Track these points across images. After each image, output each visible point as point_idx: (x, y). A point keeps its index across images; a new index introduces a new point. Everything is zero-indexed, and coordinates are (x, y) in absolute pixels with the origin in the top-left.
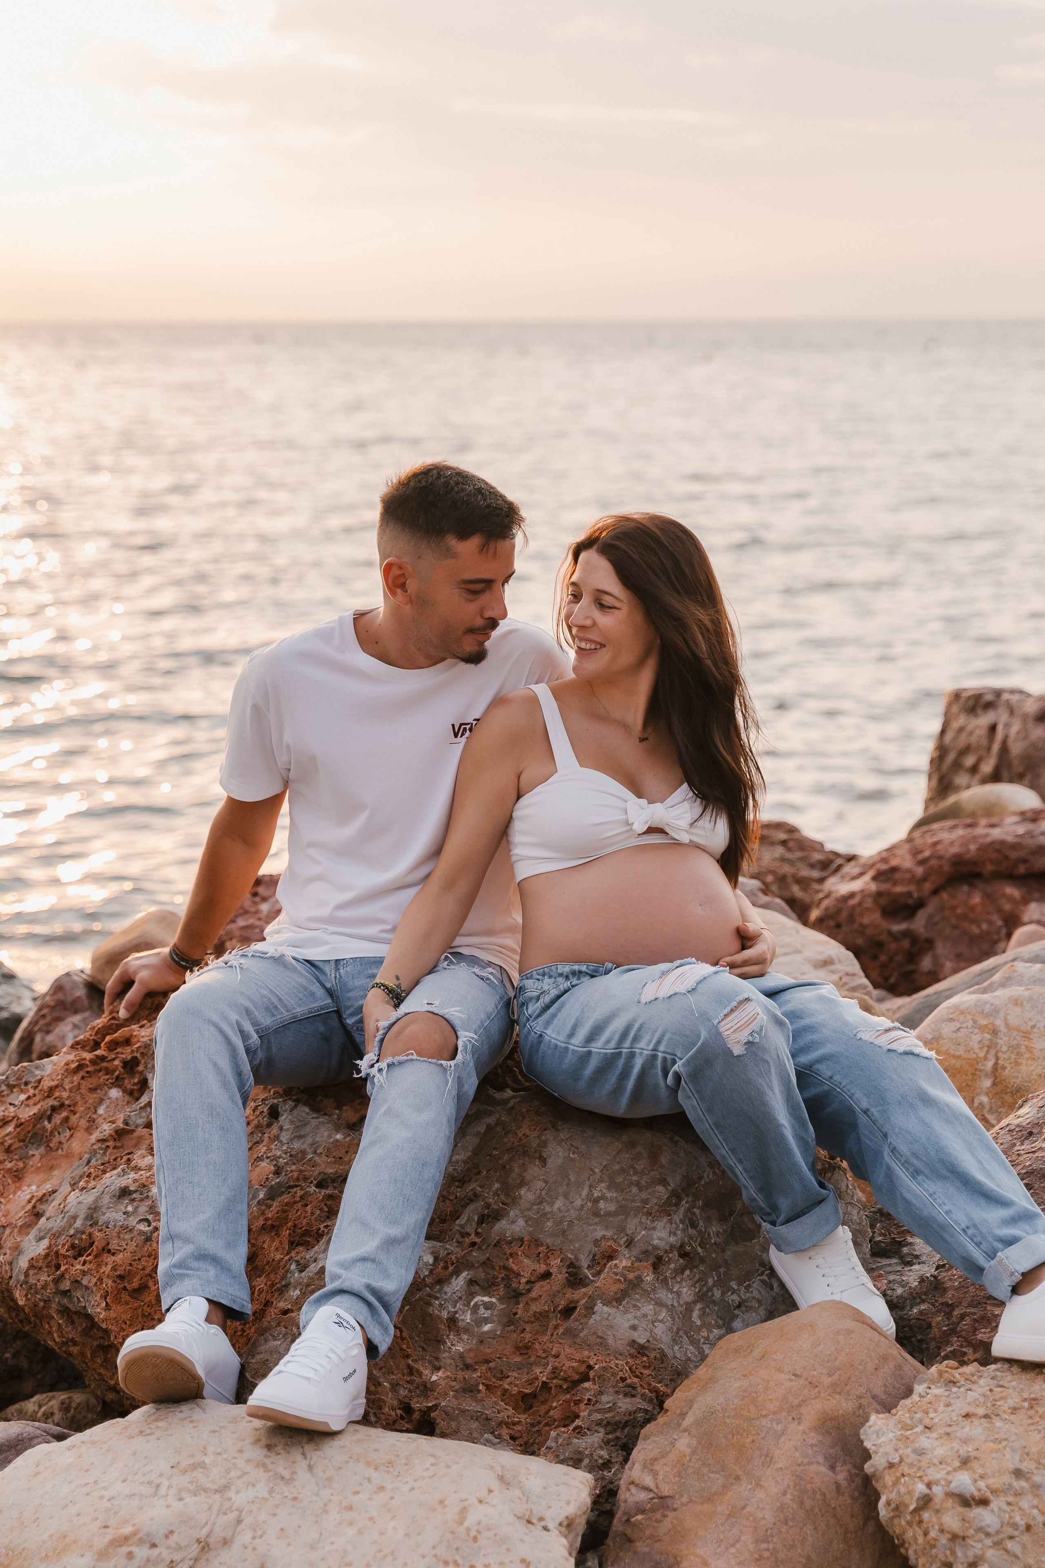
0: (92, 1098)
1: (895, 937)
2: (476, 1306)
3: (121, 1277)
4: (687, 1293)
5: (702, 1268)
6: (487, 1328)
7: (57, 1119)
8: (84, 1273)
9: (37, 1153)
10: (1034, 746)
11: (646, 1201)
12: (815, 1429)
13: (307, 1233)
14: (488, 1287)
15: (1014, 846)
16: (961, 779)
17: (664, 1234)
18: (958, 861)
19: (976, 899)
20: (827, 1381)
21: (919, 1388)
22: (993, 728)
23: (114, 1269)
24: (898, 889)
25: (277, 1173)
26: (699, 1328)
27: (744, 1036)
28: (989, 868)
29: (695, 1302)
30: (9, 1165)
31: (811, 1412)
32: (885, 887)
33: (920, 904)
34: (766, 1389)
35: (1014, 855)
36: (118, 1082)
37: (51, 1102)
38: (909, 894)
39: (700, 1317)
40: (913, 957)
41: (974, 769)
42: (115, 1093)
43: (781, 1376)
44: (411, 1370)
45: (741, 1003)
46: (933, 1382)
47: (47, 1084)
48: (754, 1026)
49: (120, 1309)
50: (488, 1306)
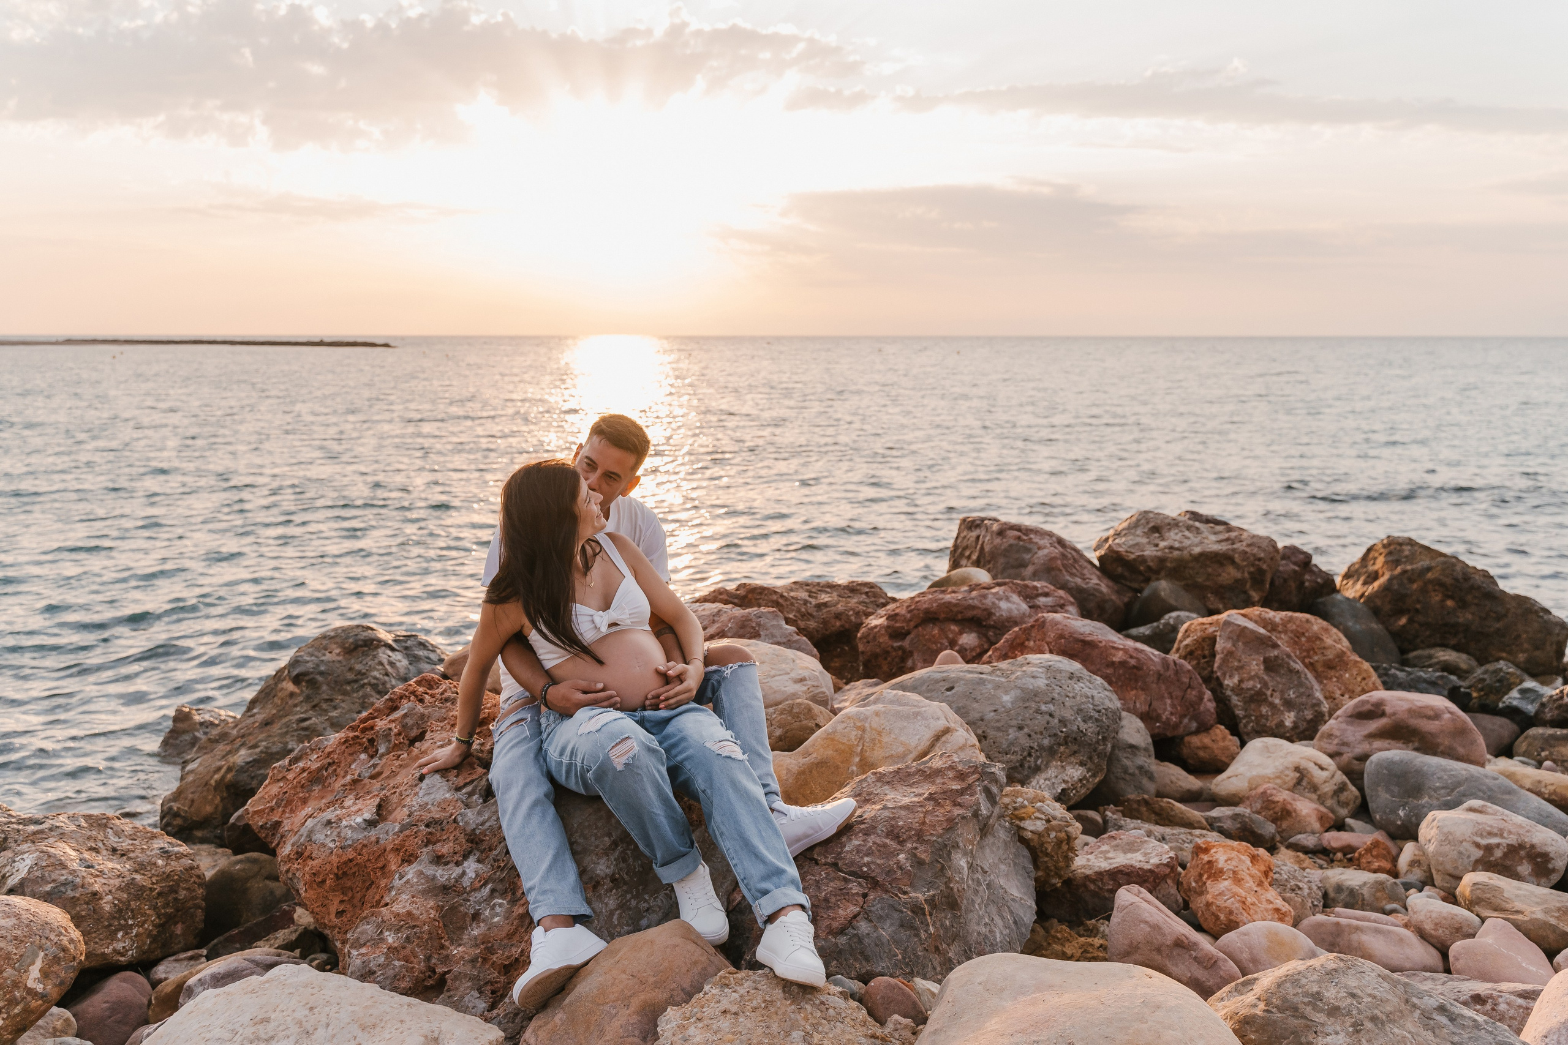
0: (349, 759)
1: (895, 649)
2: (494, 905)
3: (314, 874)
4: (612, 903)
5: (625, 888)
6: (496, 919)
7: (330, 770)
8: (297, 870)
9: (317, 788)
10: (995, 547)
11: (597, 847)
12: (637, 1013)
13: (411, 855)
14: (503, 895)
15: (956, 605)
16: (964, 562)
17: (603, 867)
18: (927, 611)
19: (936, 631)
20: (652, 980)
21: (707, 988)
22: (978, 537)
23: (311, 869)
24: (898, 625)
25: (409, 816)
26: (616, 926)
27: (623, 760)
28: (943, 616)
29: (616, 910)
30: (301, 795)
31: (635, 1003)
32: (892, 623)
33: (908, 633)
34: (613, 984)
35: (955, 609)
36: (365, 750)
37: (329, 760)
38: (903, 628)
39: (618, 919)
40: (903, 660)
41: (969, 557)
42: (363, 756)
43: (624, 976)
44: (442, 947)
45: (623, 740)
46: (715, 984)
47: (328, 750)
48: (631, 754)
49: (312, 892)
50: (500, 905)
